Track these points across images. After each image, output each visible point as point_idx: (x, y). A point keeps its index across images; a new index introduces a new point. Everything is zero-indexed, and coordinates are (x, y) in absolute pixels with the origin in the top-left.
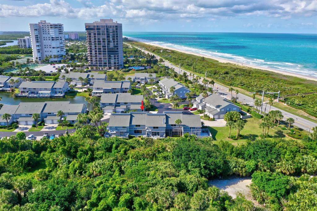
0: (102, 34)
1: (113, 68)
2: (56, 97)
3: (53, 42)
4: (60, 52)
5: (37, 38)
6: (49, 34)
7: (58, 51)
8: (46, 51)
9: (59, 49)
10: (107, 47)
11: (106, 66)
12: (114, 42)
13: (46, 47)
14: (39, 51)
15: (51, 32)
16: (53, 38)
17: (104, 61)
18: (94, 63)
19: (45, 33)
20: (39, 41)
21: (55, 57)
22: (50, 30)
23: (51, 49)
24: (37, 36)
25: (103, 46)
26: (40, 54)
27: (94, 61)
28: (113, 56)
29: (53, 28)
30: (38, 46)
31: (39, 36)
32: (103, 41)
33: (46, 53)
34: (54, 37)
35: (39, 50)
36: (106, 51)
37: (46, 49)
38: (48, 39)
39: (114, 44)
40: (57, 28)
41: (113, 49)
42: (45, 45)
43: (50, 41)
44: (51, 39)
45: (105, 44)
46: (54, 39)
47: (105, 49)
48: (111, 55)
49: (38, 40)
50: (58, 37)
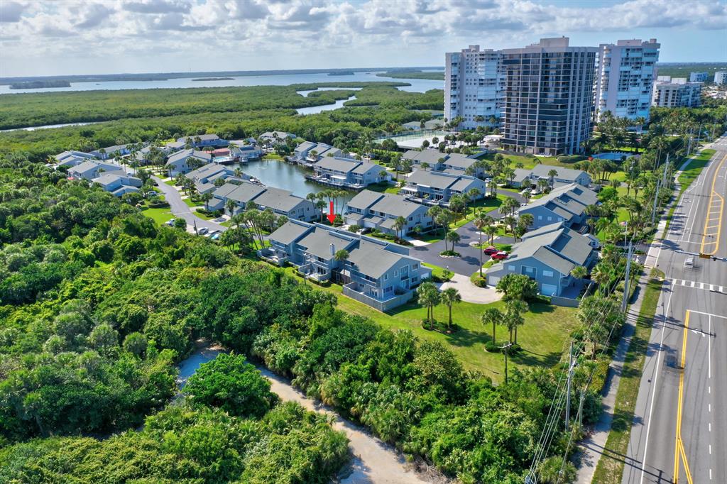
0: (534, 73)
1: (547, 150)
2: (351, 188)
3: (481, 89)
4: (493, 109)
5: (455, 80)
6: (475, 72)
7: (490, 108)
8: (466, 108)
9: (493, 105)
10: (540, 102)
11: (533, 145)
12: (557, 90)
13: (469, 98)
14: (454, 106)
15: (479, 69)
16: (482, 80)
17: (530, 133)
18: (512, 135)
19: (469, 70)
20: (457, 86)
21: (480, 119)
22: (480, 65)
23: (475, 104)
24: (455, 76)
25: (532, 101)
26: (455, 112)
27: (513, 133)
28: (550, 122)
29: (484, 61)
30: (455, 96)
31: (459, 76)
32: (533, 88)
33: (466, 112)
34: (483, 78)
35: (455, 104)
36: (535, 112)
37: (466, 104)
38: (473, 82)
39: (557, 96)
40: (495, 59)
41: (550, 107)
42: (467, 96)
43: (475, 87)
44: (478, 82)
45: (535, 95)
46: (483, 82)
47: (535, 106)
48: (547, 121)
49: (455, 84)
50: (495, 79)
